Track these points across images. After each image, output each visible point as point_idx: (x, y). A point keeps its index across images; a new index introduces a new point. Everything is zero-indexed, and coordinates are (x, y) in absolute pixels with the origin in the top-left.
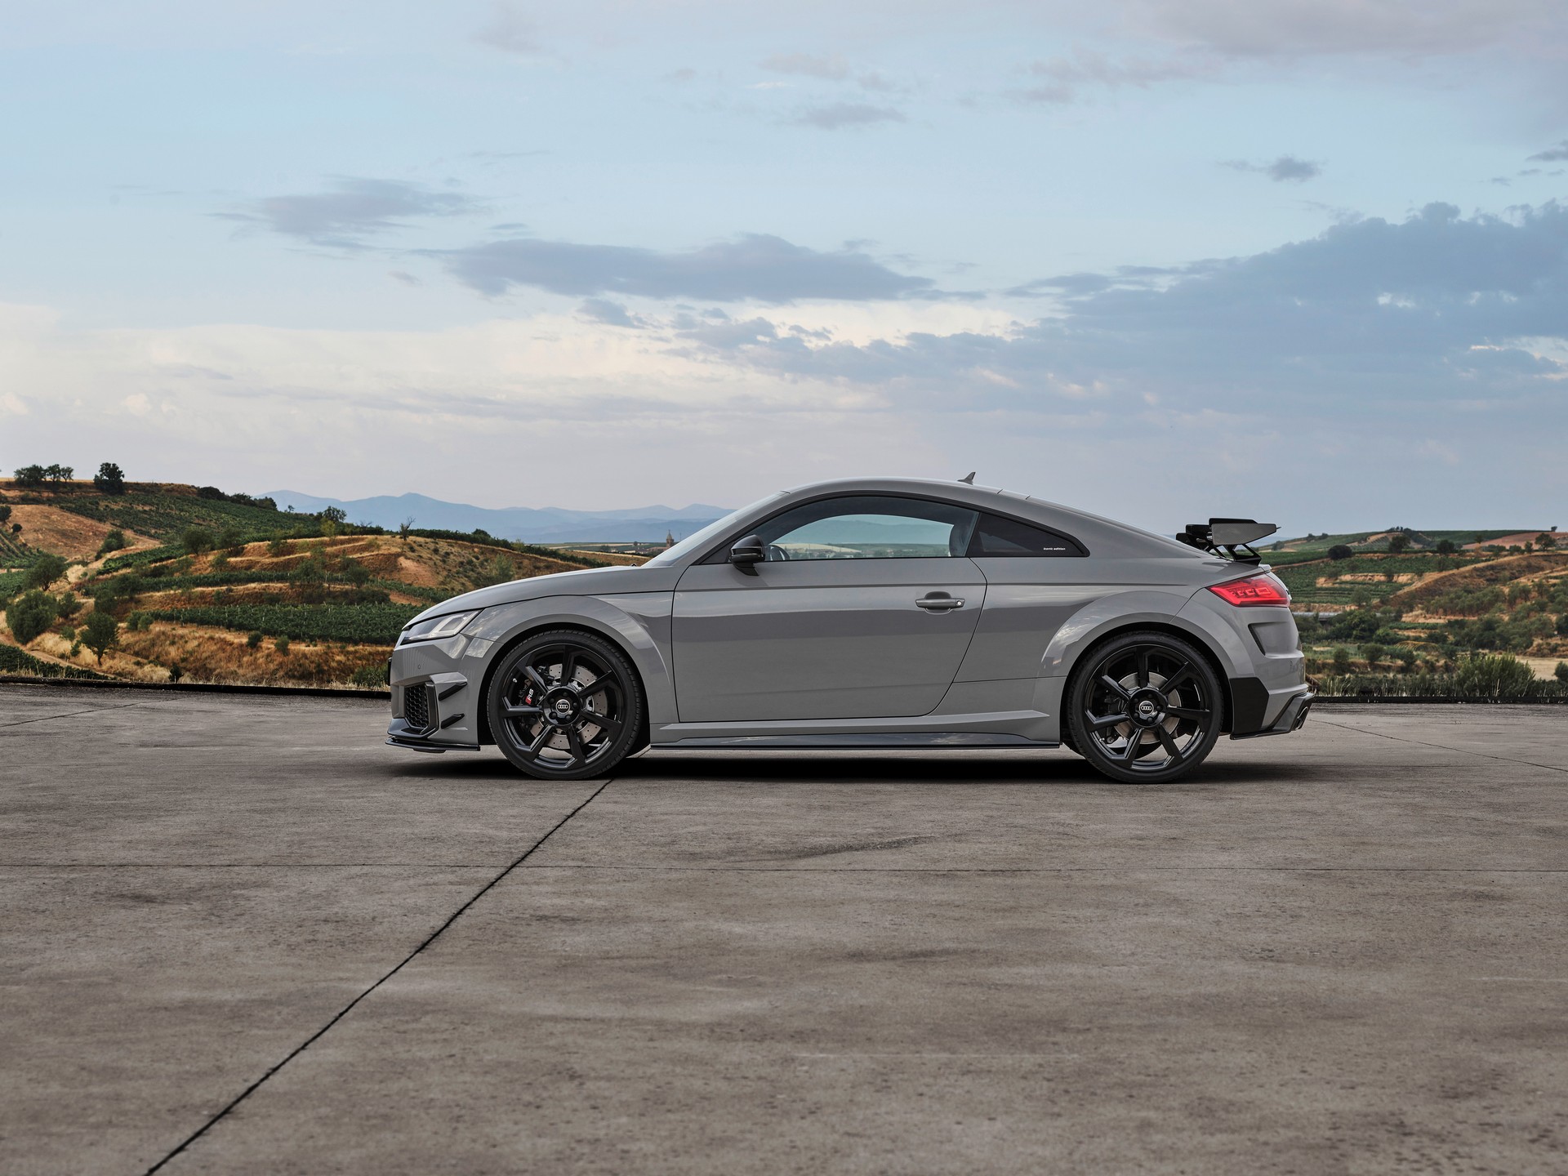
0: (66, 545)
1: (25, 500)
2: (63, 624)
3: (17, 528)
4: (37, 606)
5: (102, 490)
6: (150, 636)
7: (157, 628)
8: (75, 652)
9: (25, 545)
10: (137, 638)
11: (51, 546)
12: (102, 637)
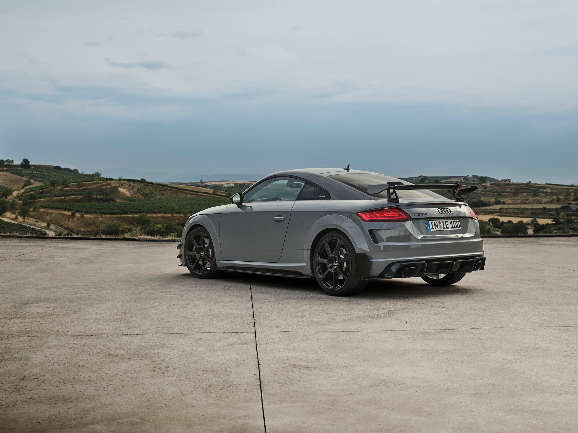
0: (12, 184)
2: (12, 209)
4: (3, 204)
5: (23, 167)
6: (40, 213)
7: (42, 210)
8: (16, 218)
10: (36, 213)
11: (7, 184)
12: (24, 214)
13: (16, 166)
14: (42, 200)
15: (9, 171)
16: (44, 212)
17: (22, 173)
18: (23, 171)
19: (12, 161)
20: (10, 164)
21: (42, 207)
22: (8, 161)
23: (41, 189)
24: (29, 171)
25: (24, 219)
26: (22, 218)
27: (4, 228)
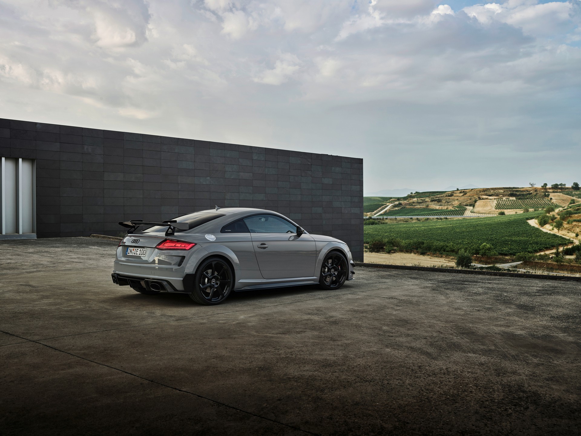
0: (563, 203)
1: (554, 192)
2: (552, 222)
3: (551, 199)
4: (545, 218)
5: (573, 189)
6: (572, 226)
7: (574, 223)
8: (553, 229)
9: (553, 203)
10: (569, 226)
11: (559, 203)
12: (559, 226)
13: (568, 188)
14: (576, 215)
15: (562, 192)
16: (576, 225)
17: (572, 194)
18: (574, 192)
19: (565, 185)
20: (563, 187)
21: (575, 221)
22: (561, 185)
23: (578, 207)
24: (578, 192)
25: (559, 230)
26: (557, 229)
27: (541, 236)
